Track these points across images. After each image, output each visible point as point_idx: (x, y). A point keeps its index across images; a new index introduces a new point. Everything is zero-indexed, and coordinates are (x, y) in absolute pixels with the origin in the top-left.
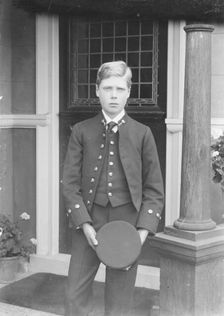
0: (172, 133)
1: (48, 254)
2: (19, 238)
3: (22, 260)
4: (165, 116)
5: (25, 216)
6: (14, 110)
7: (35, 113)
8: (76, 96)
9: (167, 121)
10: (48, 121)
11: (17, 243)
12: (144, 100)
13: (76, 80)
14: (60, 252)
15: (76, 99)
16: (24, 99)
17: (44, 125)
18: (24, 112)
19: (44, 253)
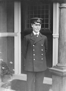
0: (55, 38)
1: (18, 74)
2: (9, 69)
3: (10, 76)
4: (52, 33)
5: (11, 63)
6: (8, 31)
7: (14, 32)
8: (26, 27)
9: (53, 35)
10: (18, 35)
11: (9, 70)
12: (46, 28)
13: (26, 22)
14: (21, 73)
15: (26, 28)
16: (11, 28)
17: (16, 36)
18: (11, 32)
19: (17, 74)
